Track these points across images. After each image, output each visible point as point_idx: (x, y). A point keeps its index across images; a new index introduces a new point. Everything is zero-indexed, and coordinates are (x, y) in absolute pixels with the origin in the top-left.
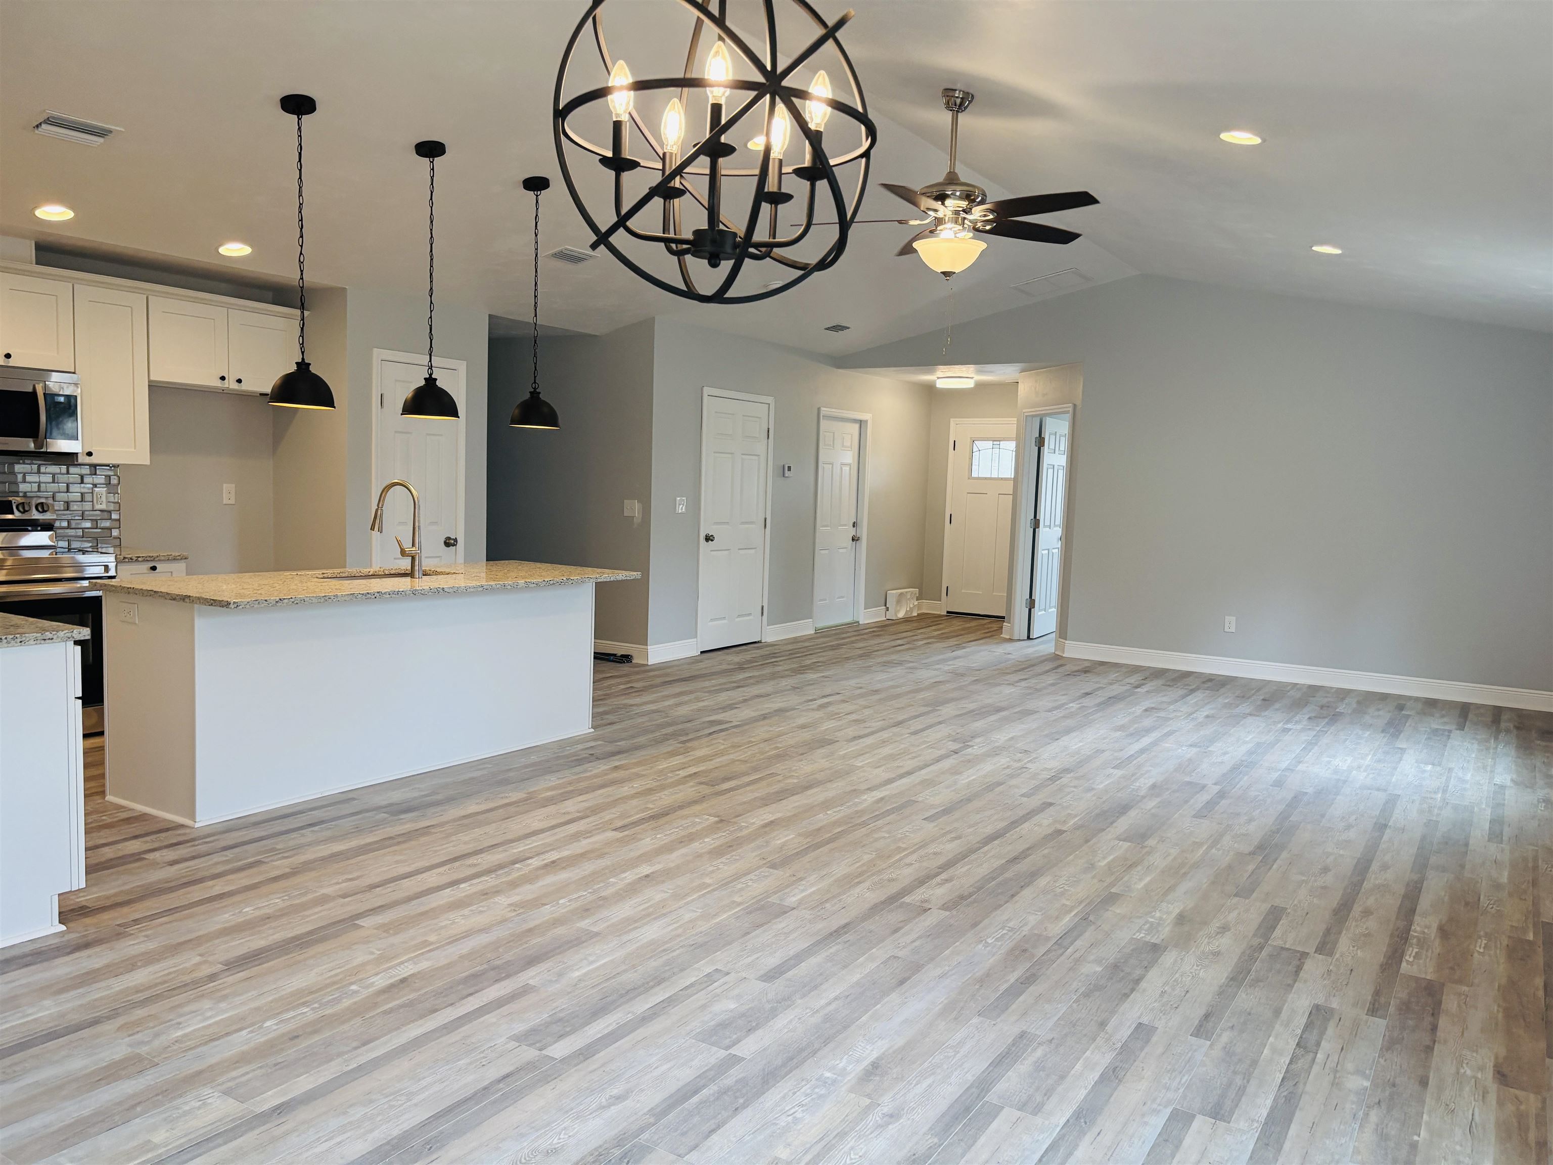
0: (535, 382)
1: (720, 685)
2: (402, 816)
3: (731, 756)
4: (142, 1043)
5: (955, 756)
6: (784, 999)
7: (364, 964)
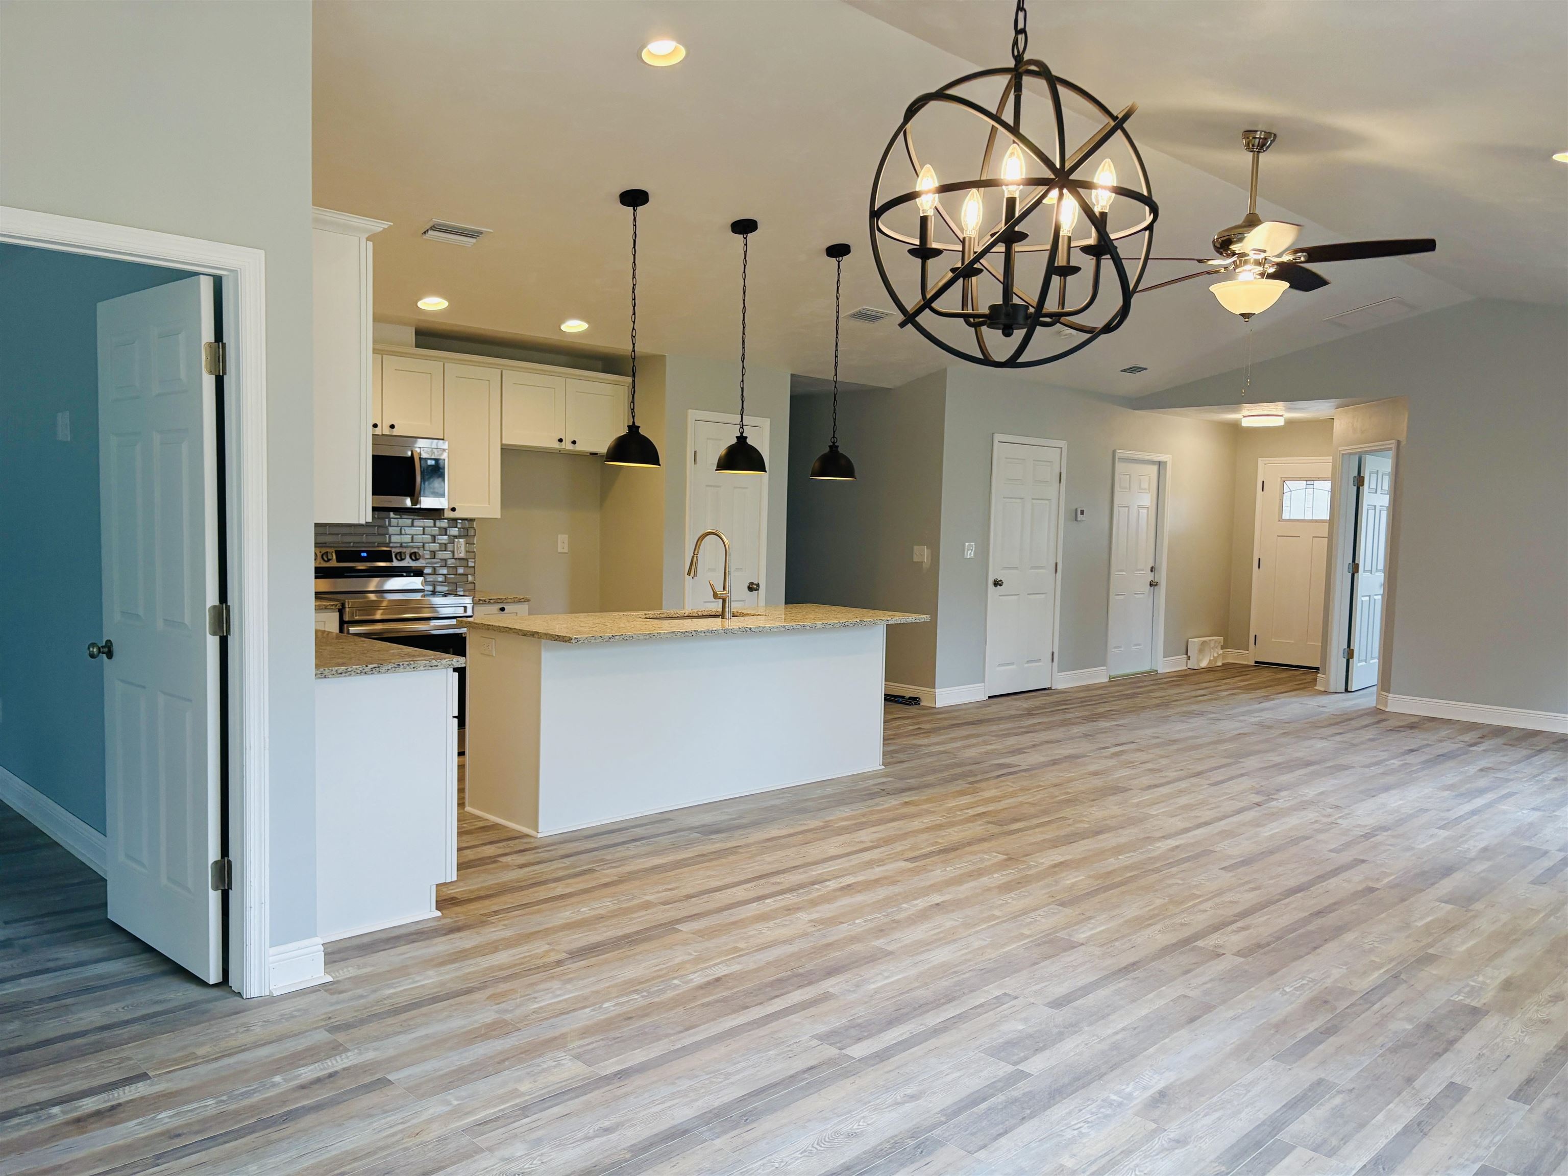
0: (834, 437)
1: (1008, 729)
2: (713, 837)
3: (1020, 799)
4: (506, 1011)
5: (1259, 808)
6: (1072, 1025)
7: (684, 962)
